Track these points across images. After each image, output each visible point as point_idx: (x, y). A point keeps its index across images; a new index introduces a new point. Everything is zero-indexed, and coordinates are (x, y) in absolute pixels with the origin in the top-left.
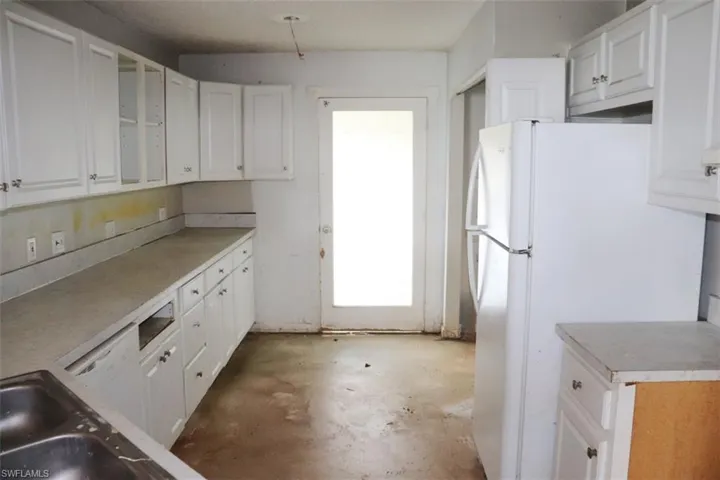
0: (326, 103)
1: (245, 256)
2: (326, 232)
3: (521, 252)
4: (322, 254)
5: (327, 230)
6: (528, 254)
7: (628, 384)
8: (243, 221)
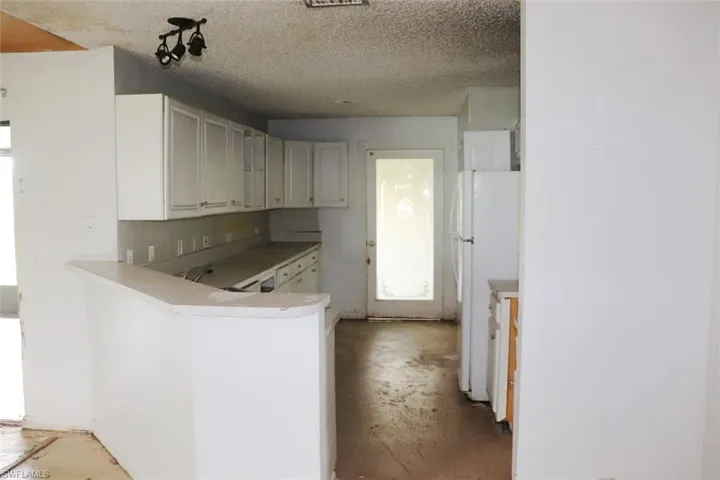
0: (372, 154)
1: (313, 261)
2: (372, 246)
3: (468, 241)
4: (368, 261)
5: (373, 245)
6: (472, 242)
7: (507, 298)
8: (312, 238)
